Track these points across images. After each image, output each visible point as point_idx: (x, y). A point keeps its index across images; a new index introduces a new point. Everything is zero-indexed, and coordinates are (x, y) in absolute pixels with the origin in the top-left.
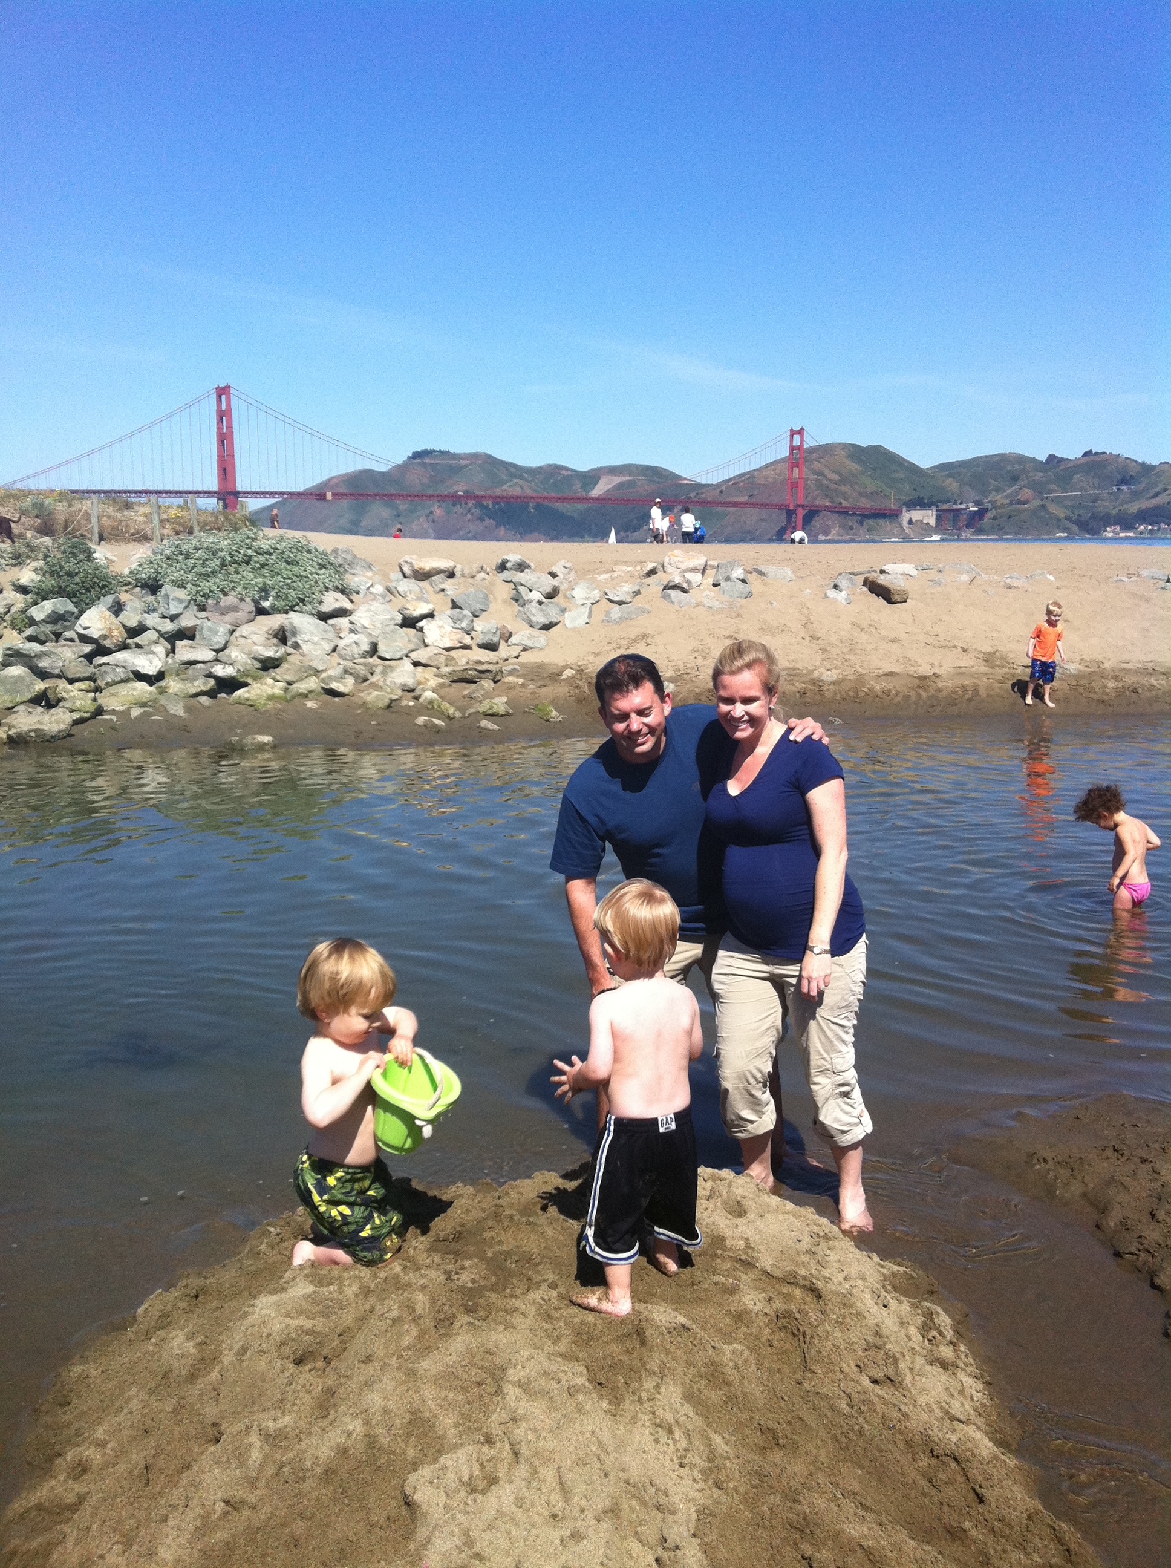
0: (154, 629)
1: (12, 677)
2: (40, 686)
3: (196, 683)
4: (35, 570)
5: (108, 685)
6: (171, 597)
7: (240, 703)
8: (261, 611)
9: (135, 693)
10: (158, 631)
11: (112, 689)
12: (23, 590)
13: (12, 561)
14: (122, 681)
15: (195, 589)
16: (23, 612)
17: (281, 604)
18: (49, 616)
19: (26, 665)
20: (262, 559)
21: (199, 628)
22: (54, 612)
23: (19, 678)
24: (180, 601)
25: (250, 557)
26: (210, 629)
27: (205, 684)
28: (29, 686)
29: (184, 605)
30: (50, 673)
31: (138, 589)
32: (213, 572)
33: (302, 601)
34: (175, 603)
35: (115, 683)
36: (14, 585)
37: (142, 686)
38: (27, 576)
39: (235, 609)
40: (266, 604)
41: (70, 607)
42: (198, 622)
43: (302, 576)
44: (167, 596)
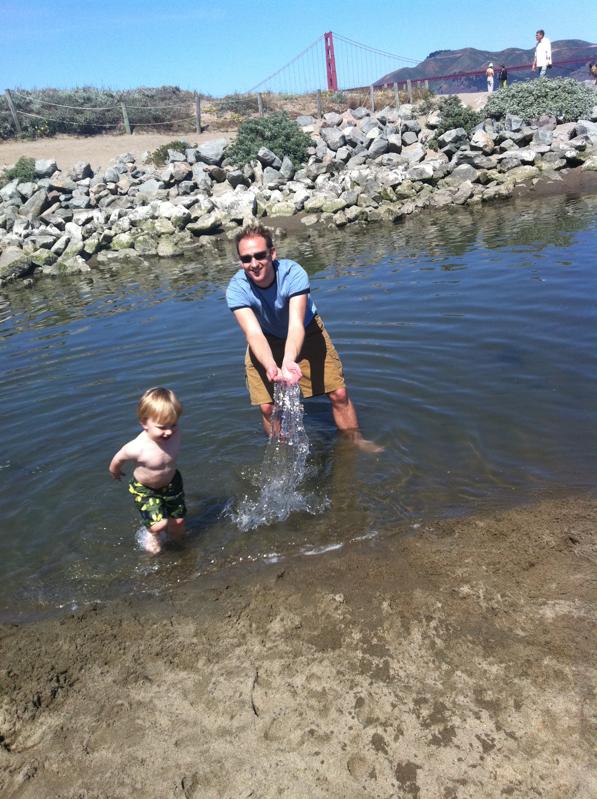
0: (510, 138)
1: (463, 170)
2: (478, 173)
3: (556, 163)
4: (438, 116)
5: (508, 169)
6: (513, 120)
7: (589, 170)
8: (559, 122)
9: (527, 172)
10: (513, 139)
11: (511, 171)
12: (432, 127)
13: (420, 113)
14: (516, 166)
15: (524, 114)
16: (435, 139)
17: (569, 117)
18: (454, 139)
19: (469, 163)
20: (554, 93)
21: (535, 134)
22: (457, 136)
23: (467, 169)
24: (518, 122)
25: (548, 92)
26: (542, 134)
27: (561, 163)
28: (473, 174)
29: (520, 123)
30: (480, 166)
31: (488, 119)
32: (531, 104)
33: (581, 113)
34: (515, 123)
35: (513, 168)
36: (426, 126)
37: (528, 167)
38: (434, 118)
39: (547, 122)
40: (561, 118)
41: (464, 132)
42: (533, 132)
43: (579, 99)
44: (510, 120)
